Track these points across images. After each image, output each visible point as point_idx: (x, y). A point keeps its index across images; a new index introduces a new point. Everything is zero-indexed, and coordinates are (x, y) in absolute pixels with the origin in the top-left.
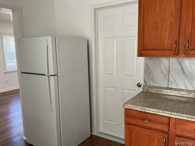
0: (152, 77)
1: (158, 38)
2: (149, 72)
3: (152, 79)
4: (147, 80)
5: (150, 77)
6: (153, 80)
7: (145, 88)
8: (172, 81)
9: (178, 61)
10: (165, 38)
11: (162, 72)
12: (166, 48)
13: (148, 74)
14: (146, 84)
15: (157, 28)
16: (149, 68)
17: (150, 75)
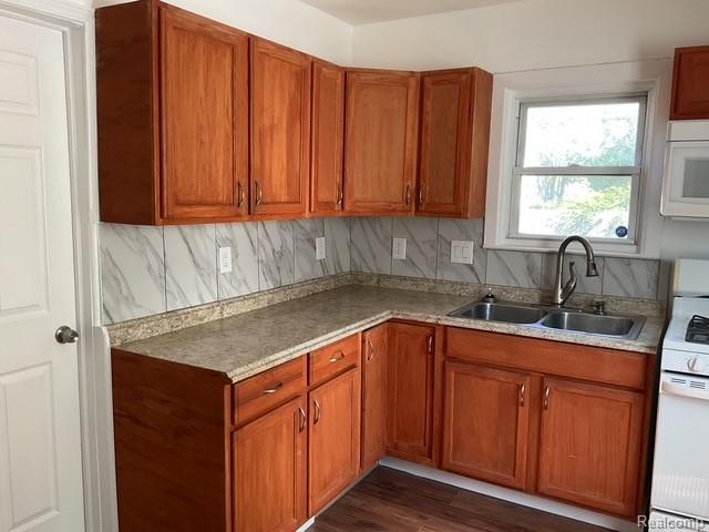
0: (125, 292)
1: (204, 170)
2: (116, 279)
3: (127, 299)
4: (111, 305)
5: (121, 291)
6: (130, 300)
7: (118, 334)
8: (175, 291)
9: (181, 233)
10: (217, 172)
11: (149, 270)
12: (220, 198)
13: (113, 283)
14: (111, 319)
15: (202, 143)
16: (114, 264)
17: (120, 285)
